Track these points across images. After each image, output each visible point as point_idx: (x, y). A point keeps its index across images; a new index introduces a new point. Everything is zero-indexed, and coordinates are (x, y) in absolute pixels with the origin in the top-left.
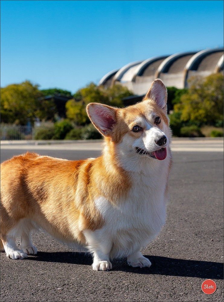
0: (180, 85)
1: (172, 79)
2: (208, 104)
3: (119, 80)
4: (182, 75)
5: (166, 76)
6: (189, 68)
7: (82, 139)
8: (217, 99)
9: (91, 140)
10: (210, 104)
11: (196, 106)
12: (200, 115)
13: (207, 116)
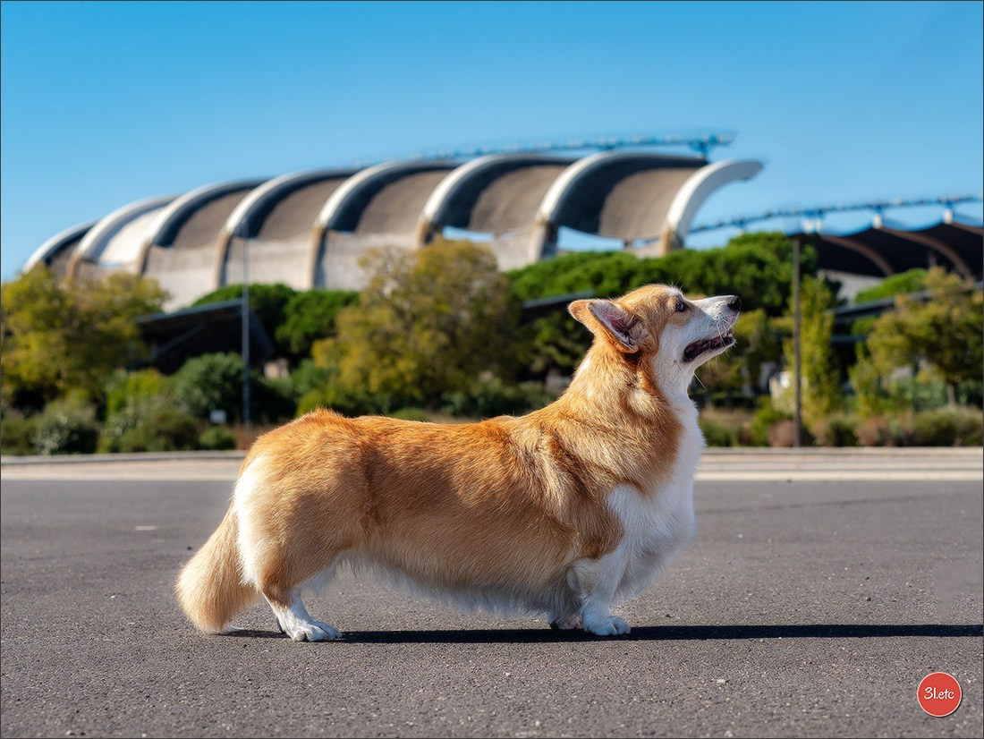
0: (300, 280)
1: (271, 257)
2: (425, 341)
3: (92, 259)
4: (305, 246)
5: (255, 248)
6: (329, 221)
7: (36, 454)
8: (455, 322)
9: (76, 457)
10: (433, 339)
11: (384, 347)
12: (401, 376)
13: (421, 380)
